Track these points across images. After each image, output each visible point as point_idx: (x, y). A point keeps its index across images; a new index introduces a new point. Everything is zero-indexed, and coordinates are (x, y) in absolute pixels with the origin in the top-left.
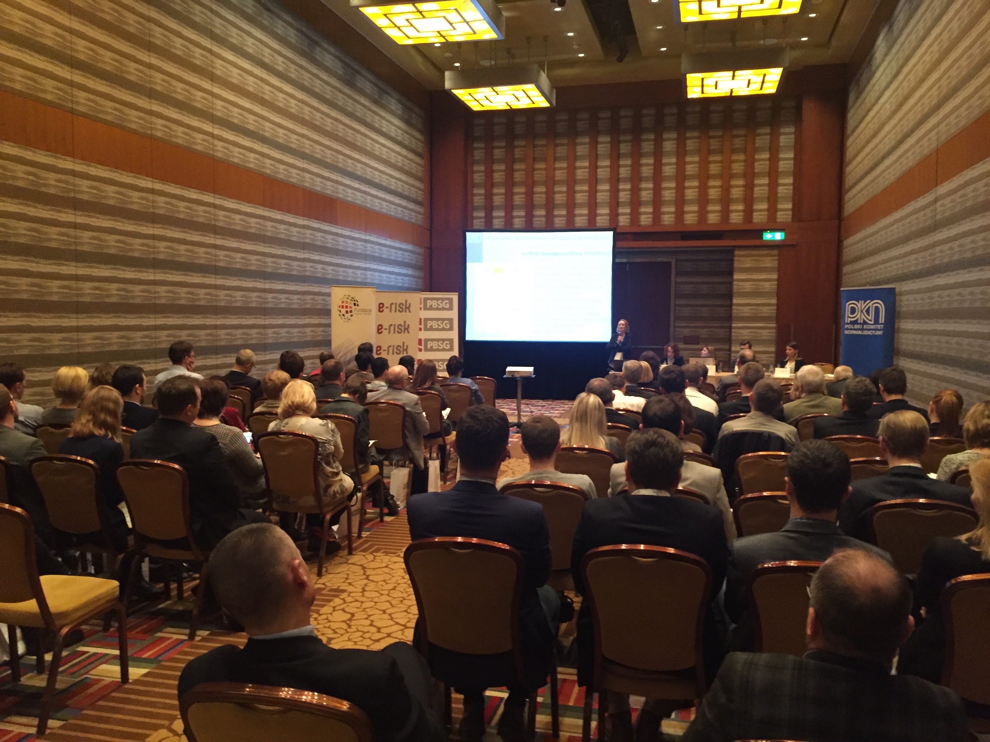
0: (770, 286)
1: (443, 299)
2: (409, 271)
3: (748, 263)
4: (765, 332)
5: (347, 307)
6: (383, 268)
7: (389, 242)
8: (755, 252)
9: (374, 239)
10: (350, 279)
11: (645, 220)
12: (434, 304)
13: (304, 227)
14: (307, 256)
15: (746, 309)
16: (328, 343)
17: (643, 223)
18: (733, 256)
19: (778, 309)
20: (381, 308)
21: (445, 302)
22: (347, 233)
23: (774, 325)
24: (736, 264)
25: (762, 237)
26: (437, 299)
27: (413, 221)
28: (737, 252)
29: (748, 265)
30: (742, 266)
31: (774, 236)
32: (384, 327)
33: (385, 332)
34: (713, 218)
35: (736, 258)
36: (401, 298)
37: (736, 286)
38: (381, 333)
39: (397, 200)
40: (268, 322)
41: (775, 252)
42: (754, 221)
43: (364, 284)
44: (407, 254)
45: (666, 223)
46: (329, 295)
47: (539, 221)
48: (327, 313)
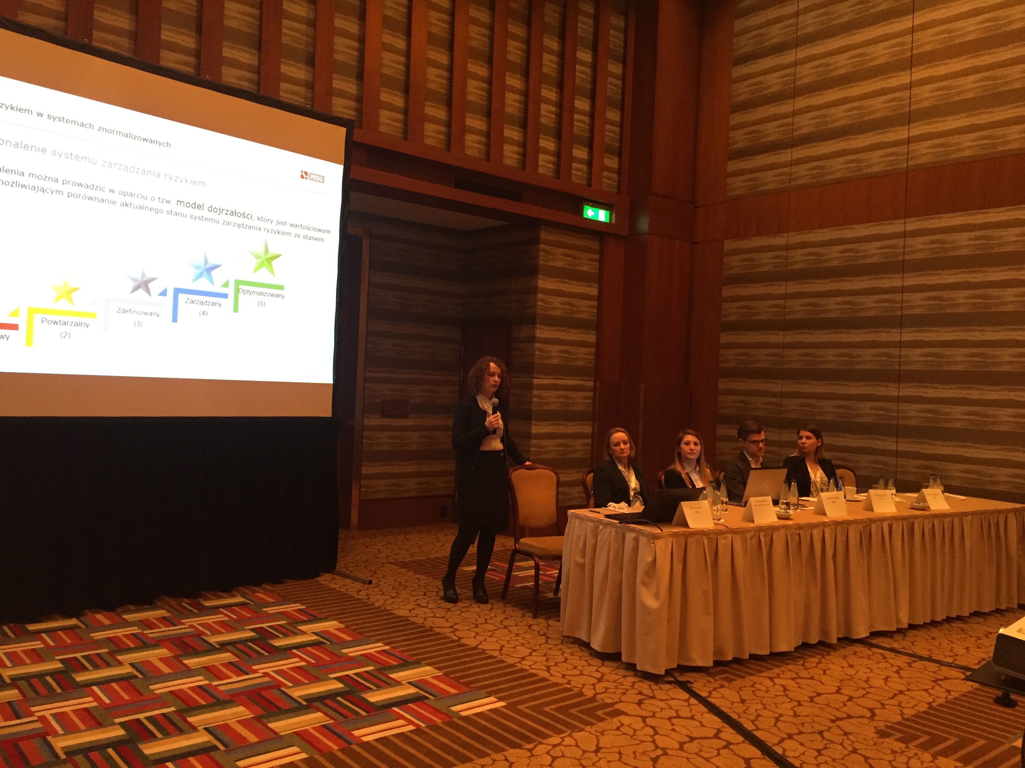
4: (579, 396)
8: (569, 240)
17: (383, 129)
18: (537, 241)
19: (597, 355)
23: (590, 384)
25: (580, 212)
28: (543, 235)
29: (559, 264)
30: (551, 264)
31: (597, 214)
41: (596, 246)
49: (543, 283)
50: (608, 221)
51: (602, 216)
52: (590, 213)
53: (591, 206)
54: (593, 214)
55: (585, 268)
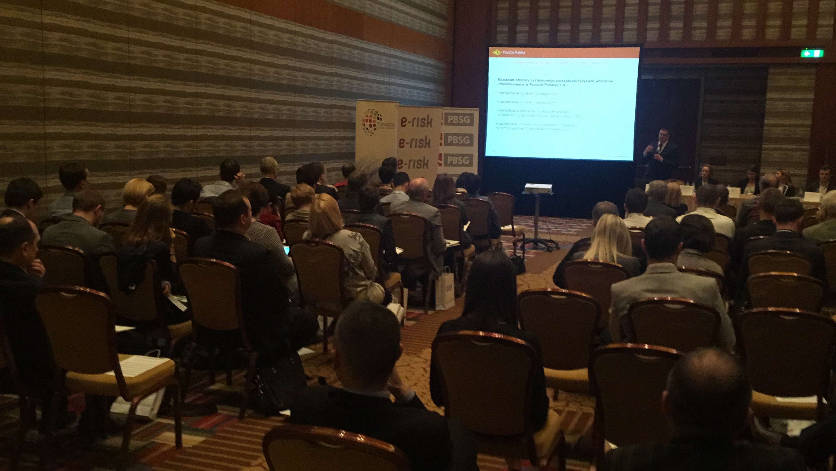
0: (805, 106)
1: (464, 115)
2: (431, 86)
3: (783, 81)
4: (798, 154)
5: (370, 121)
6: (406, 83)
7: (412, 57)
8: (790, 71)
9: (398, 53)
10: (374, 93)
11: (675, 35)
12: (455, 119)
13: (332, 42)
14: (334, 70)
15: (778, 130)
16: (352, 155)
17: (672, 39)
20: (403, 122)
21: (466, 117)
22: (373, 47)
23: (808, 147)
24: (770, 84)
26: (458, 114)
27: (437, 35)
28: (771, 70)
32: (406, 142)
33: (407, 146)
34: (748, 34)
35: (769, 77)
36: (423, 113)
37: (768, 105)
38: (403, 147)
39: (423, 15)
40: (297, 134)
41: (813, 70)
42: (792, 37)
43: (388, 99)
44: (429, 68)
45: (696, 39)
46: (354, 109)
47: (564, 36)
48: (351, 126)
49: (769, 96)
50: (822, 55)
51: (817, 54)
52: (806, 54)
53: (808, 49)
54: (809, 54)
55: (804, 85)
